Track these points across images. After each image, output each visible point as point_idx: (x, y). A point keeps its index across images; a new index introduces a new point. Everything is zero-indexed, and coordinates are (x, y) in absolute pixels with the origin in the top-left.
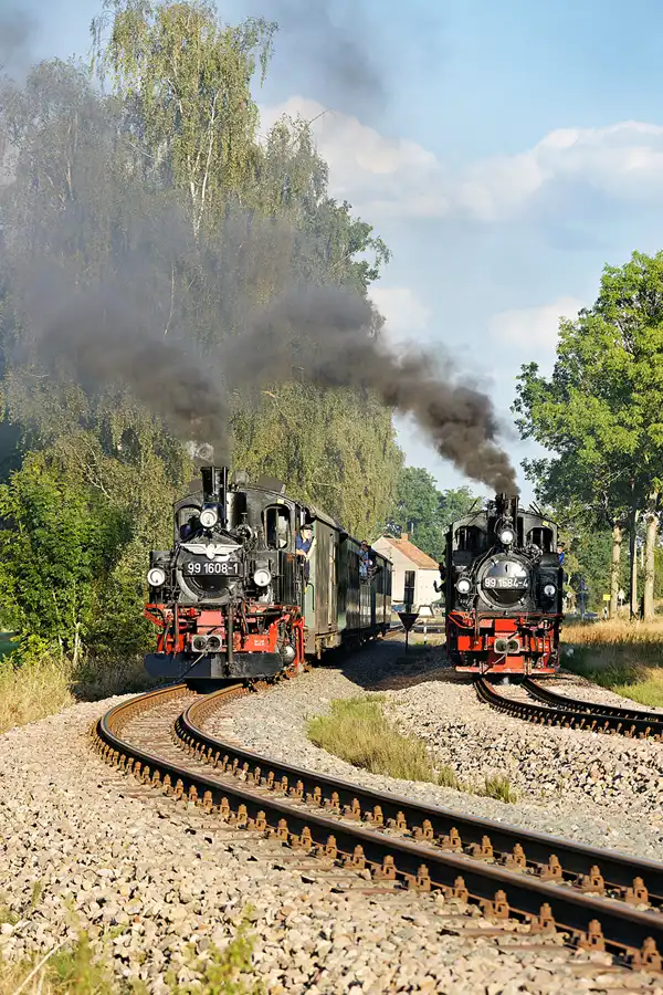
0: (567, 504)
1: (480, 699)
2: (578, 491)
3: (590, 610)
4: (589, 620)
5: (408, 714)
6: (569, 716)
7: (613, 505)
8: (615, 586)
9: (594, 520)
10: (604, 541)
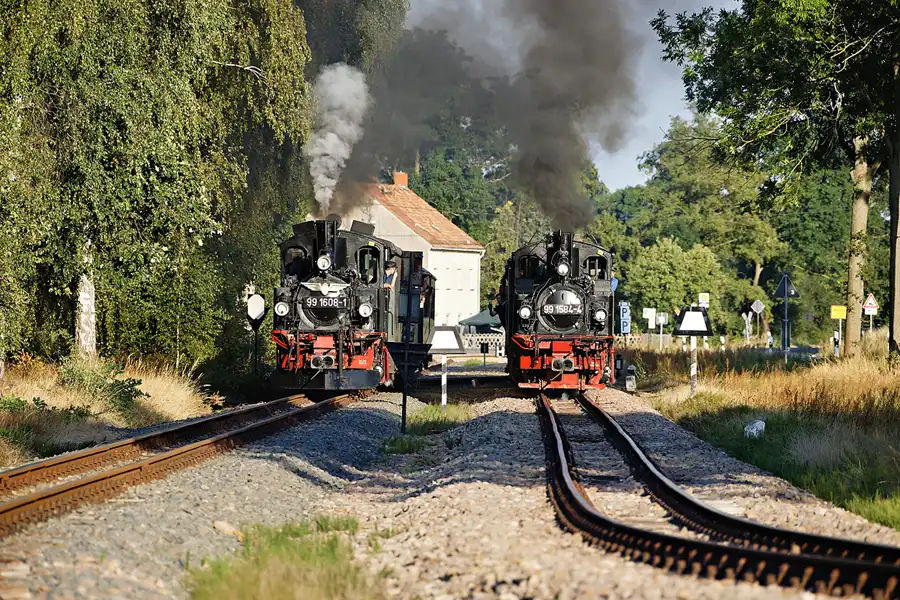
0: (752, 107)
1: (562, 526)
2: (778, 81)
3: (803, 340)
4: (799, 361)
5: (408, 555)
6: (753, 559)
7: (855, 109)
8: (857, 286)
9: (812, 143)
10: (832, 189)
